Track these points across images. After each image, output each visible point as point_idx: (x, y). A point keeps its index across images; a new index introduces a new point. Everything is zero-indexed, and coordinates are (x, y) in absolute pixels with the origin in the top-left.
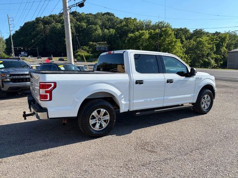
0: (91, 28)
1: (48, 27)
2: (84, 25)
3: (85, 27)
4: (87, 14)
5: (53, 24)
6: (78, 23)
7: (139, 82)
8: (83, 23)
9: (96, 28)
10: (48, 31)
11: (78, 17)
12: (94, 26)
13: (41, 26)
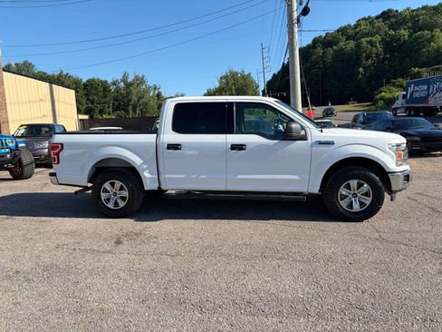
0: (419, 37)
1: (330, 51)
2: (404, 33)
3: (406, 37)
4: (418, 9)
5: (341, 44)
6: (392, 32)
7: (174, 147)
8: (402, 31)
9: (433, 36)
10: (329, 59)
11: (393, 20)
12: (426, 32)
13: (320, 51)
